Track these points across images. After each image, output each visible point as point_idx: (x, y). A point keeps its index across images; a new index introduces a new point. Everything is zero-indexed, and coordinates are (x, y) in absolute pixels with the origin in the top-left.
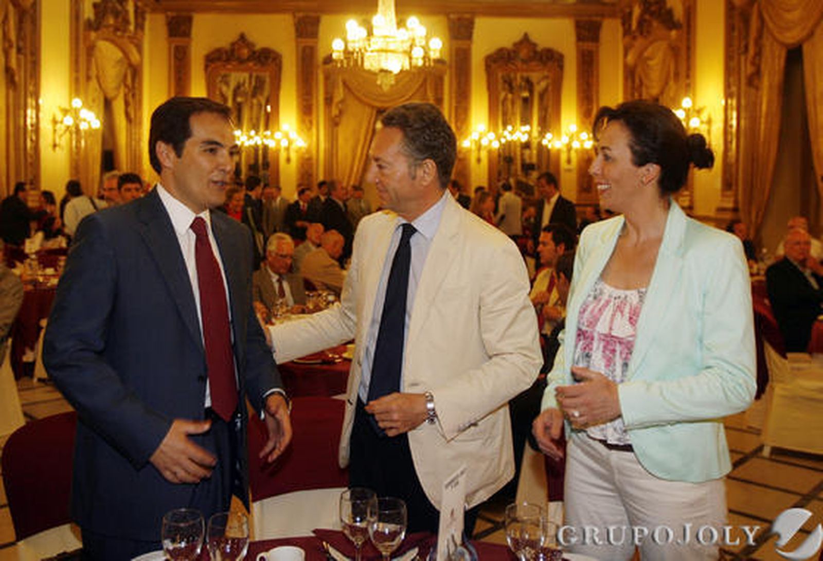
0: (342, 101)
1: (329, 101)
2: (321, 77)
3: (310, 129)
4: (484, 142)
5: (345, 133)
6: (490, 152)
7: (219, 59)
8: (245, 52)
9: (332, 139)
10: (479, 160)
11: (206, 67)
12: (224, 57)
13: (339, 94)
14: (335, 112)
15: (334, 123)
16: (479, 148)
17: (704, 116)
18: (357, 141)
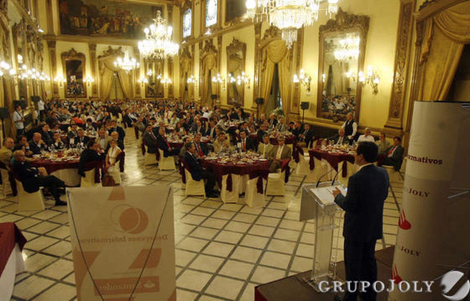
0: (104, 69)
1: (100, 69)
2: (97, 61)
3: (95, 77)
4: (144, 82)
5: (105, 78)
6: (145, 84)
7: (66, 55)
8: (74, 54)
9: (102, 80)
10: (143, 86)
11: (62, 58)
12: (68, 54)
13: (103, 67)
14: (102, 72)
15: (102, 75)
16: (143, 82)
17: (196, 80)
18: (109, 80)
